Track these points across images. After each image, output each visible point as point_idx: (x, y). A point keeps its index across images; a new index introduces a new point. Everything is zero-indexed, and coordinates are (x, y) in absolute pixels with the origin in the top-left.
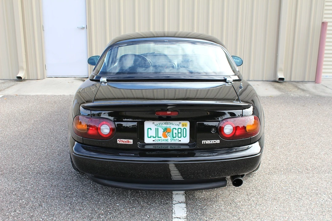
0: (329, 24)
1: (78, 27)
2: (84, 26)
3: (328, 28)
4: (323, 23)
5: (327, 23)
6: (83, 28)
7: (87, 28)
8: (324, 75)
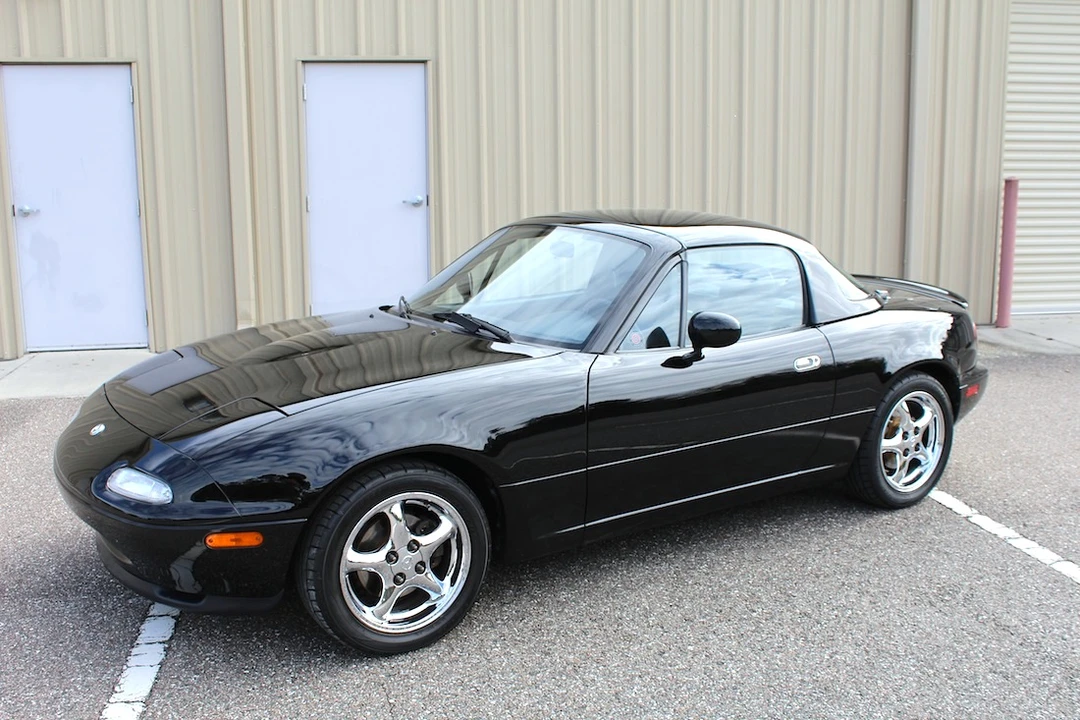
0: (1021, 184)
1: (404, 202)
2: (420, 198)
3: (1020, 194)
4: (1008, 182)
5: (1017, 181)
6: (417, 204)
7: (430, 203)
8: (1015, 308)
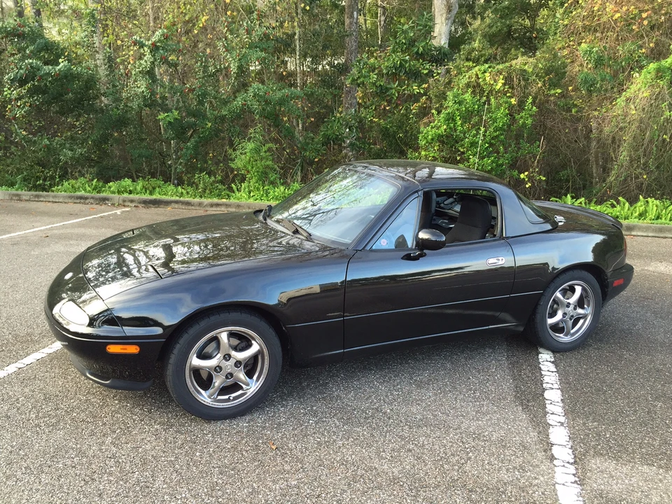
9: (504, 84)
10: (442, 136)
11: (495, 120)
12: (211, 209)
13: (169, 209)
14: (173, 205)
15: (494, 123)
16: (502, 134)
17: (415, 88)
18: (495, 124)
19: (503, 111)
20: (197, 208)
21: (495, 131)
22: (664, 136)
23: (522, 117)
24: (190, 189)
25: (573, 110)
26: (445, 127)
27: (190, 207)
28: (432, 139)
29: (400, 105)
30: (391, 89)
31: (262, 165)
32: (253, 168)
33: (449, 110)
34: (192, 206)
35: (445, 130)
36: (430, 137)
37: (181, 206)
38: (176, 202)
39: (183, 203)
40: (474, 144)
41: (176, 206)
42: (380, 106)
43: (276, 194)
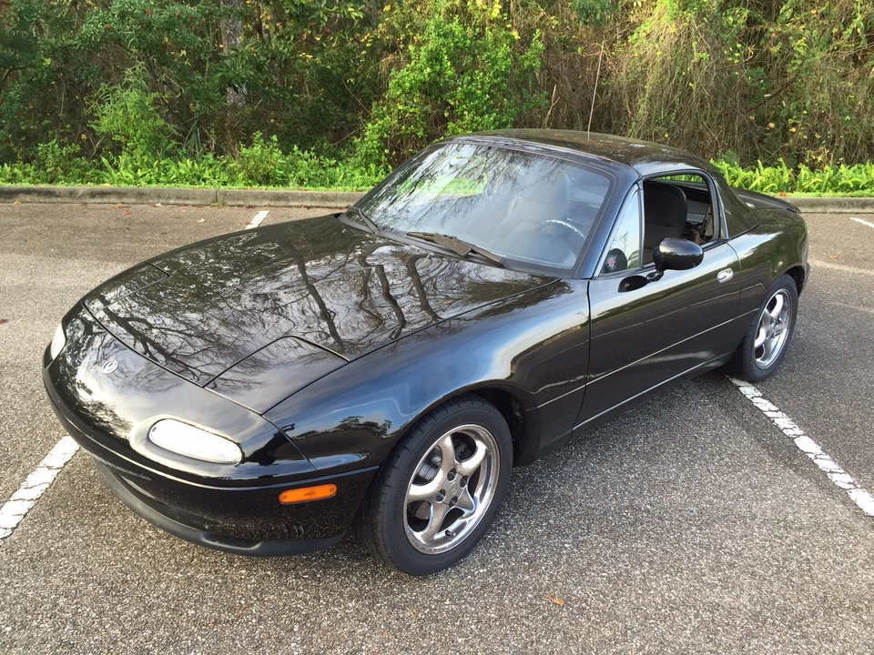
9: (502, 12)
10: (425, 83)
11: (494, 62)
12: (93, 201)
13: (16, 203)
14: (22, 197)
15: (493, 65)
16: (503, 82)
17: (350, 9)
18: (496, 67)
19: (504, 49)
20: (67, 200)
21: (495, 77)
22: (690, 84)
23: (526, 59)
24: (30, 169)
25: (579, 50)
26: (429, 70)
27: (55, 200)
28: (411, 88)
29: (329, 34)
30: (316, 10)
31: (149, 127)
32: (135, 130)
33: (431, 46)
34: (57, 196)
35: (429, 74)
36: (408, 84)
37: (36, 198)
38: (28, 192)
39: (40, 193)
40: (469, 95)
41: (28, 198)
42: (300, 35)
43: (182, 171)
